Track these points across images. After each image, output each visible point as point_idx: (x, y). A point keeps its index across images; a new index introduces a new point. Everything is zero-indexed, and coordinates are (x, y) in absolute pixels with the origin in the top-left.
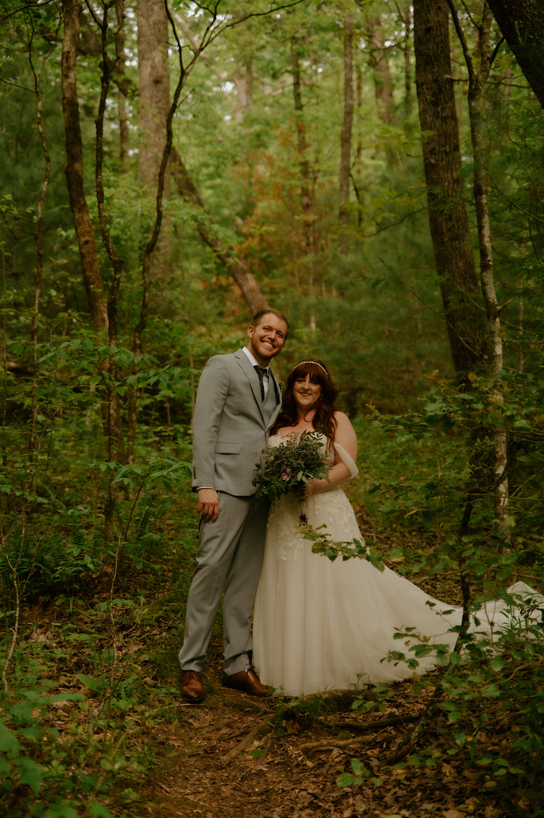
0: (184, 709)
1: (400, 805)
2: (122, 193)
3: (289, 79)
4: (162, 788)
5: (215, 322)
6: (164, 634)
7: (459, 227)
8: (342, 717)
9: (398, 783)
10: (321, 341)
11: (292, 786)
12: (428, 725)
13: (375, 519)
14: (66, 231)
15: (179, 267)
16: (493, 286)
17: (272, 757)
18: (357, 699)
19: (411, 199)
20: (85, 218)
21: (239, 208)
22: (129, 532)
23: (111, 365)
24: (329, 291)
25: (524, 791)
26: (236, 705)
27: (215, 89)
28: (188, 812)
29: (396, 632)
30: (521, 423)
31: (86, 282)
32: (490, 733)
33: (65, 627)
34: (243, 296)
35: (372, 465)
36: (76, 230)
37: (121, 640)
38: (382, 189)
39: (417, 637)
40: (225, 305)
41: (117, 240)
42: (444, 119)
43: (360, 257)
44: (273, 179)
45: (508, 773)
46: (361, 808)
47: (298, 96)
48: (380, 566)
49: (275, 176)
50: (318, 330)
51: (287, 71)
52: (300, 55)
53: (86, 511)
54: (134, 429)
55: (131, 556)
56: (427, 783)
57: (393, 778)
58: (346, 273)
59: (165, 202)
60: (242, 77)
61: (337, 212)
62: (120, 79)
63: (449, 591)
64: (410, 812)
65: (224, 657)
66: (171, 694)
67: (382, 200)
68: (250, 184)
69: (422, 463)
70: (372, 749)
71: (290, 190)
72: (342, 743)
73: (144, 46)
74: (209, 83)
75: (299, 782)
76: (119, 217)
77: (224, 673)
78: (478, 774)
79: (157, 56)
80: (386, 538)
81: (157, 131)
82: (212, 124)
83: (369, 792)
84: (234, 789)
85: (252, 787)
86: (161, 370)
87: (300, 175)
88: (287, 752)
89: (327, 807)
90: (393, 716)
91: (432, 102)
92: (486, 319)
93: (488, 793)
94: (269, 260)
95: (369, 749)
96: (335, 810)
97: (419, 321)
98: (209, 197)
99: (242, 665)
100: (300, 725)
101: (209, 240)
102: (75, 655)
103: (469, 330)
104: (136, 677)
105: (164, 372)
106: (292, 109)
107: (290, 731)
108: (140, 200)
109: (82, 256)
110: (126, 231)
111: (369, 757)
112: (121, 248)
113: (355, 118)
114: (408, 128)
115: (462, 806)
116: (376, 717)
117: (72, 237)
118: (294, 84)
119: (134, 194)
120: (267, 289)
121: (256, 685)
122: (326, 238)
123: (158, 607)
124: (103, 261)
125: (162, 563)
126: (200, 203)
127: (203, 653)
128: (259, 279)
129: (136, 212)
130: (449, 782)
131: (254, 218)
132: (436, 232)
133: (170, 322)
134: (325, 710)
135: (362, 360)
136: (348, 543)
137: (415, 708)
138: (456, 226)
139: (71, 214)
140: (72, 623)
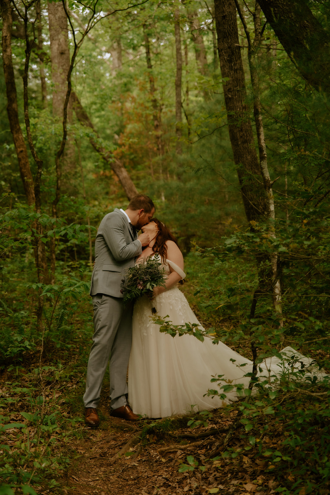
0: (87, 431)
1: (218, 482)
2: (43, 121)
3: (143, 50)
4: (74, 478)
5: (103, 198)
6: (74, 386)
7: (247, 135)
8: (183, 431)
9: (217, 469)
10: (167, 207)
11: (153, 474)
12: (234, 434)
13: (202, 313)
14: (9, 145)
15: (80, 165)
16: (267, 169)
17: (141, 457)
18: (191, 420)
19: (218, 119)
20: (20, 137)
21: (116, 129)
22: (52, 326)
23: (38, 225)
24: (172, 177)
25: (291, 470)
26: (119, 427)
27: (99, 57)
28: (89, 492)
29: (213, 378)
30: (282, 249)
31: (22, 176)
32: (271, 437)
33: (14, 384)
34: (120, 181)
35: (200, 281)
36: (15, 144)
37: (48, 390)
38: (201, 114)
39: (225, 380)
40: (109, 187)
41: (40, 150)
42: (236, 71)
43: (189, 156)
44: (135, 110)
45: (282, 460)
46: (195, 485)
47: (149, 60)
48: (201, 339)
49: (137, 108)
50: (166, 200)
51: (142, 45)
52: (149, 35)
53: (26, 314)
54: (54, 264)
55: (53, 340)
56: (234, 469)
57: (214, 466)
58: (181, 165)
59: (68, 126)
60: (115, 49)
61: (175, 129)
62: (40, 52)
63: (247, 354)
64: (224, 486)
65: (111, 398)
66: (79, 422)
67: (201, 120)
68: (122, 114)
69: (231, 279)
70: (201, 449)
71: (147, 117)
72: (183, 447)
73: (53, 32)
74: (94, 54)
75: (157, 471)
76: (41, 136)
77: (111, 408)
78: (264, 462)
79: (61, 38)
80: (209, 324)
81: (63, 83)
82: (98, 79)
83: (199, 475)
84: (118, 477)
85: (129, 476)
86: (68, 227)
87: (152, 108)
88: (150, 453)
89: (174, 485)
90: (213, 430)
91: (228, 60)
92: (264, 190)
93: (270, 473)
94: (135, 159)
95: (199, 450)
96: (179, 487)
97: (226, 193)
98: (97, 123)
99: (122, 403)
100: (157, 437)
101: (97, 148)
102: (20, 401)
103: (255, 197)
104: (57, 412)
105: (70, 228)
106: (146, 67)
107: (151, 441)
108: (54, 125)
109: (19, 160)
110: (46, 144)
111: (199, 454)
112: (43, 155)
113: (184, 72)
114: (215, 77)
115: (255, 481)
116: (203, 430)
117: (13, 149)
118: (146, 53)
119: (50, 121)
120: (134, 177)
121: (130, 414)
122: (169, 145)
123: (70, 370)
124: (33, 163)
125: (73, 344)
126: (91, 126)
127: (98, 396)
128: (129, 171)
129: (52, 132)
130: (247, 467)
131: (125, 134)
132: (233, 139)
133: (74, 198)
134: (172, 428)
135: (192, 217)
136: (182, 326)
137: (227, 424)
138: (245, 135)
139: (12, 135)
140: (18, 382)
